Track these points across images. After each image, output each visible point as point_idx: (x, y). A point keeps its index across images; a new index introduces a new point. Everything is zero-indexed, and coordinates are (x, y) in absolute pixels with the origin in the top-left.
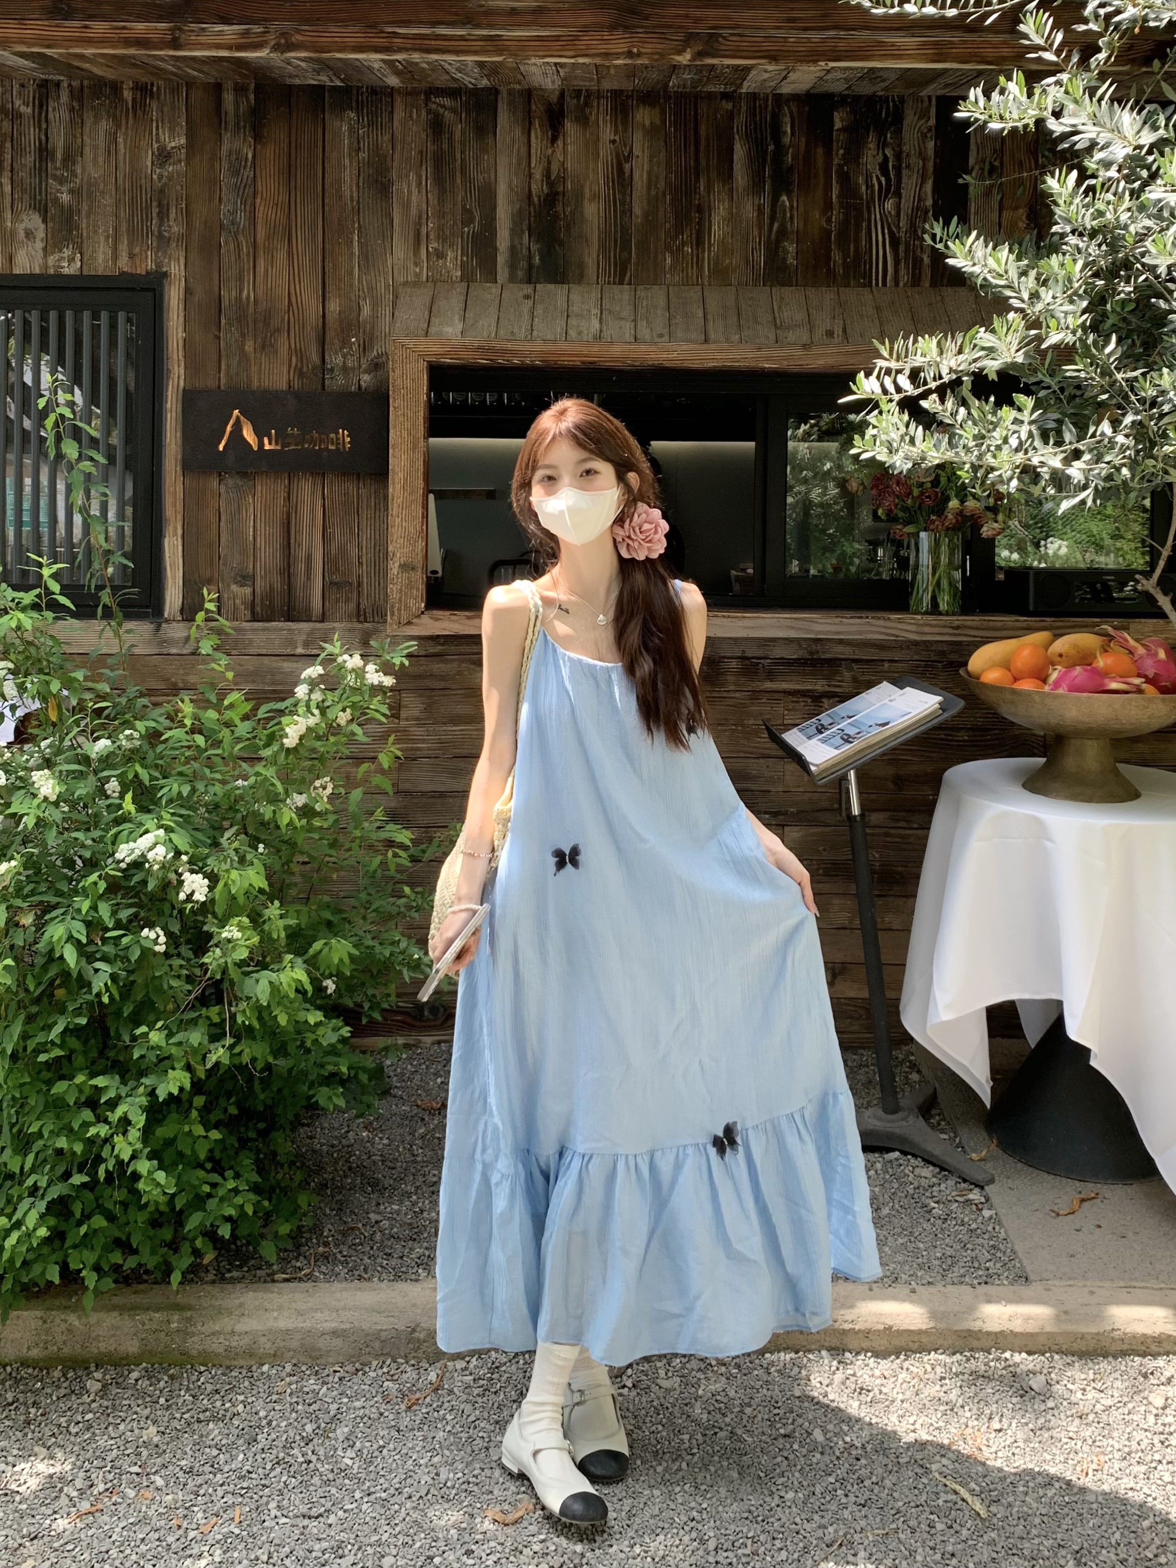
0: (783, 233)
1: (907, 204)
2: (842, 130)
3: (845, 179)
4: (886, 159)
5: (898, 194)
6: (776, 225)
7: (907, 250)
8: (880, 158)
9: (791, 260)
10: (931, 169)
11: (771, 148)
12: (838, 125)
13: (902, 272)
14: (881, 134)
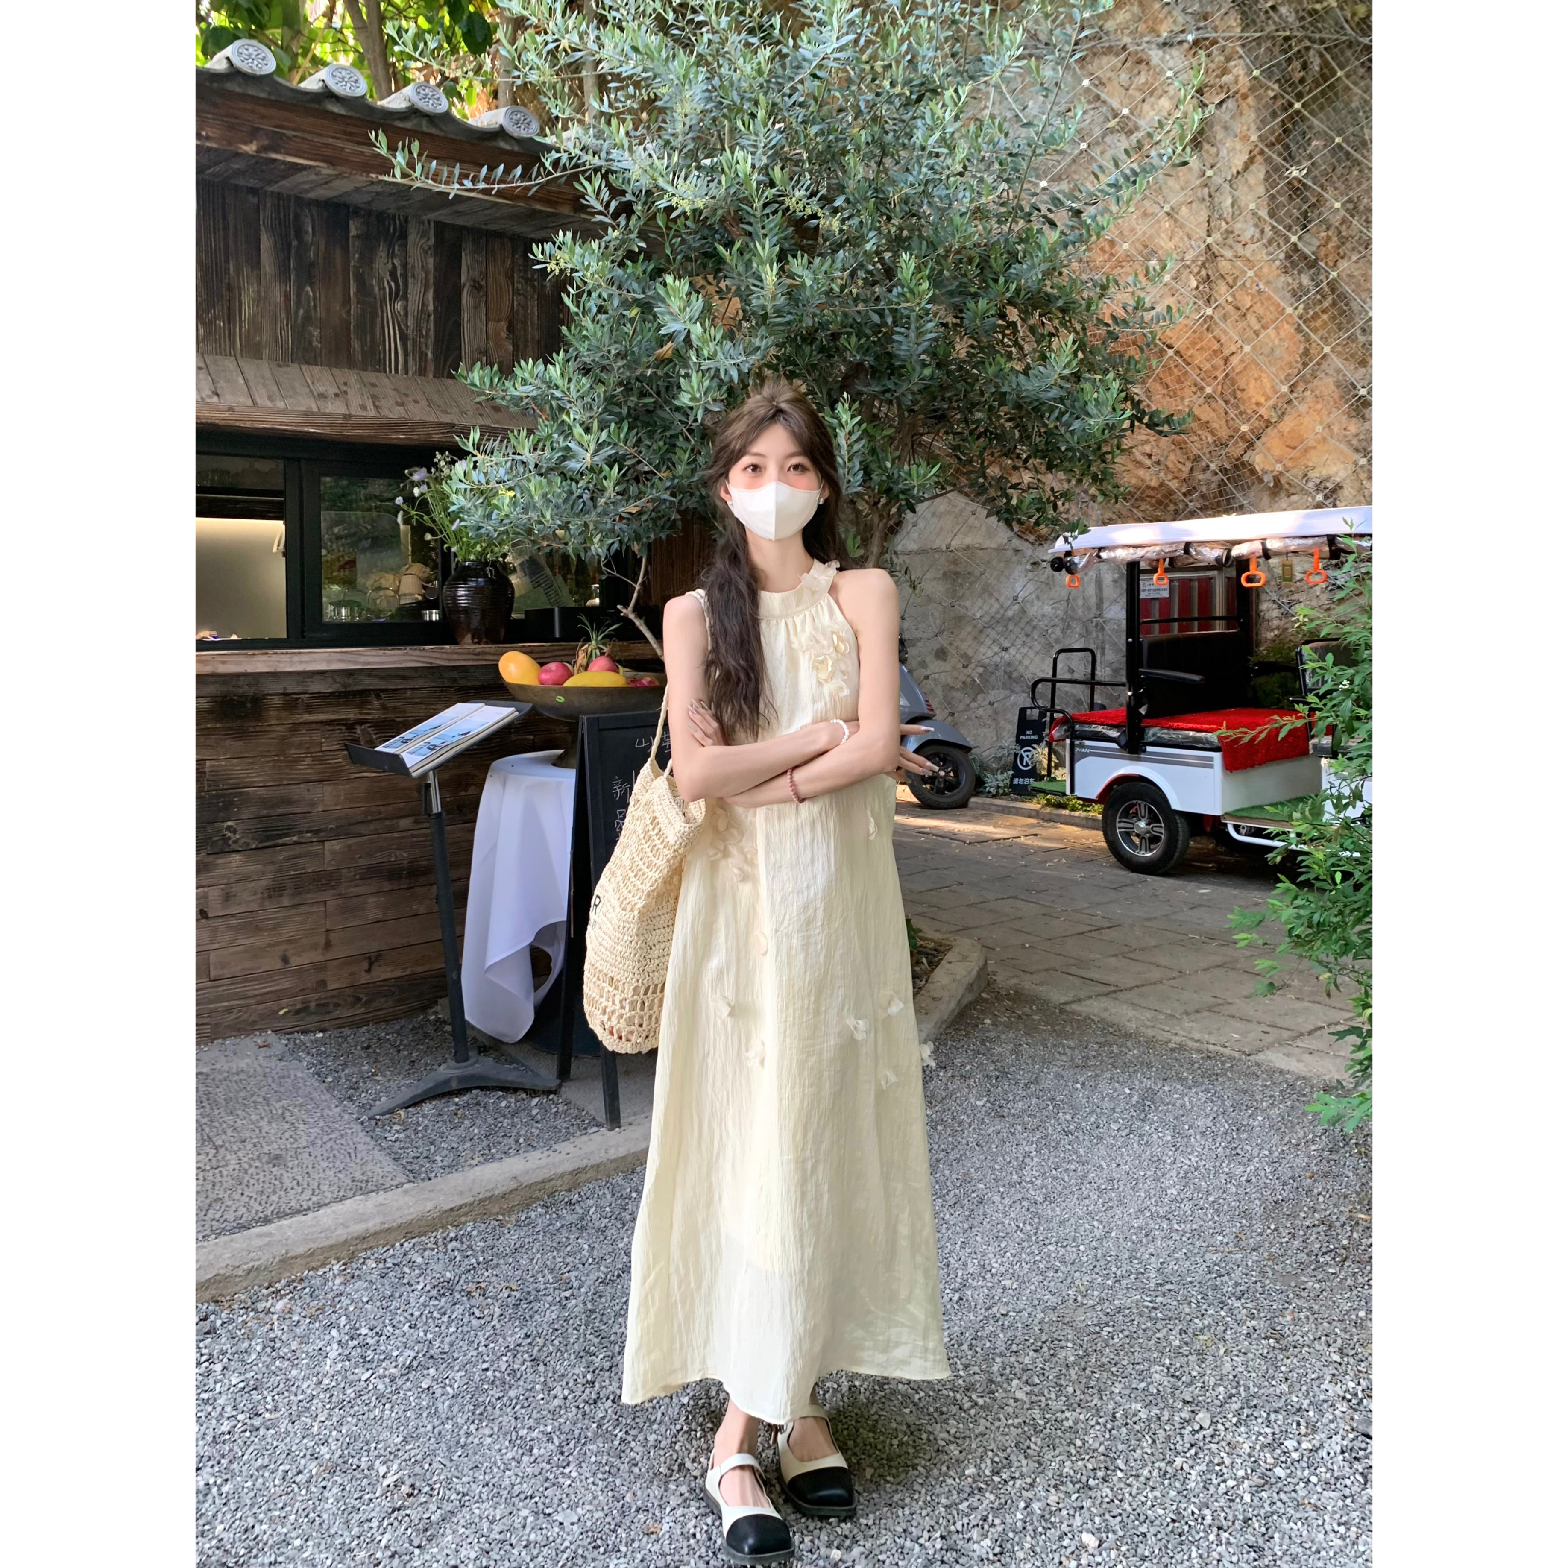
0: (307, 318)
1: (413, 307)
2: (357, 237)
3: (361, 281)
4: (394, 267)
5: (405, 298)
6: (301, 312)
7: (414, 345)
8: (390, 266)
9: (315, 343)
10: (431, 281)
11: (294, 243)
12: (353, 232)
13: (411, 363)
14: (390, 246)
